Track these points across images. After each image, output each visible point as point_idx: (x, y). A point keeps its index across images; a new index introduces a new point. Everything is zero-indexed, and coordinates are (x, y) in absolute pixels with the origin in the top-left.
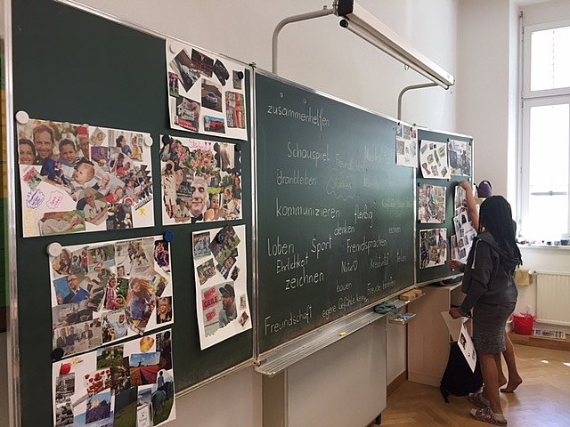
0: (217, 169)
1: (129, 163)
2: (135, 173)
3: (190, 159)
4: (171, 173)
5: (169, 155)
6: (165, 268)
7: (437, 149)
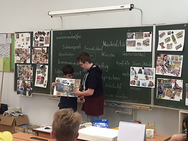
0: (42, 53)
1: (27, 53)
3: (36, 52)
4: (33, 54)
5: (33, 51)
7: (175, 34)
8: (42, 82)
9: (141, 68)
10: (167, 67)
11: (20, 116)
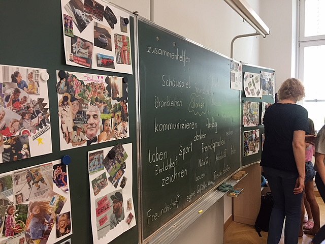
0: (108, 99)
1: (25, 97)
2: (32, 106)
3: (85, 91)
4: (68, 104)
5: (66, 88)
6: (64, 188)
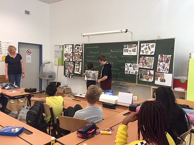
0: (78, 56)
5: (74, 55)
6: (73, 65)
7: (150, 46)
8: (78, 71)
9: (131, 64)
10: (145, 63)
11: (67, 88)
